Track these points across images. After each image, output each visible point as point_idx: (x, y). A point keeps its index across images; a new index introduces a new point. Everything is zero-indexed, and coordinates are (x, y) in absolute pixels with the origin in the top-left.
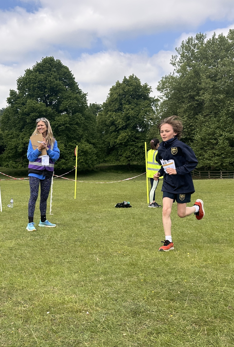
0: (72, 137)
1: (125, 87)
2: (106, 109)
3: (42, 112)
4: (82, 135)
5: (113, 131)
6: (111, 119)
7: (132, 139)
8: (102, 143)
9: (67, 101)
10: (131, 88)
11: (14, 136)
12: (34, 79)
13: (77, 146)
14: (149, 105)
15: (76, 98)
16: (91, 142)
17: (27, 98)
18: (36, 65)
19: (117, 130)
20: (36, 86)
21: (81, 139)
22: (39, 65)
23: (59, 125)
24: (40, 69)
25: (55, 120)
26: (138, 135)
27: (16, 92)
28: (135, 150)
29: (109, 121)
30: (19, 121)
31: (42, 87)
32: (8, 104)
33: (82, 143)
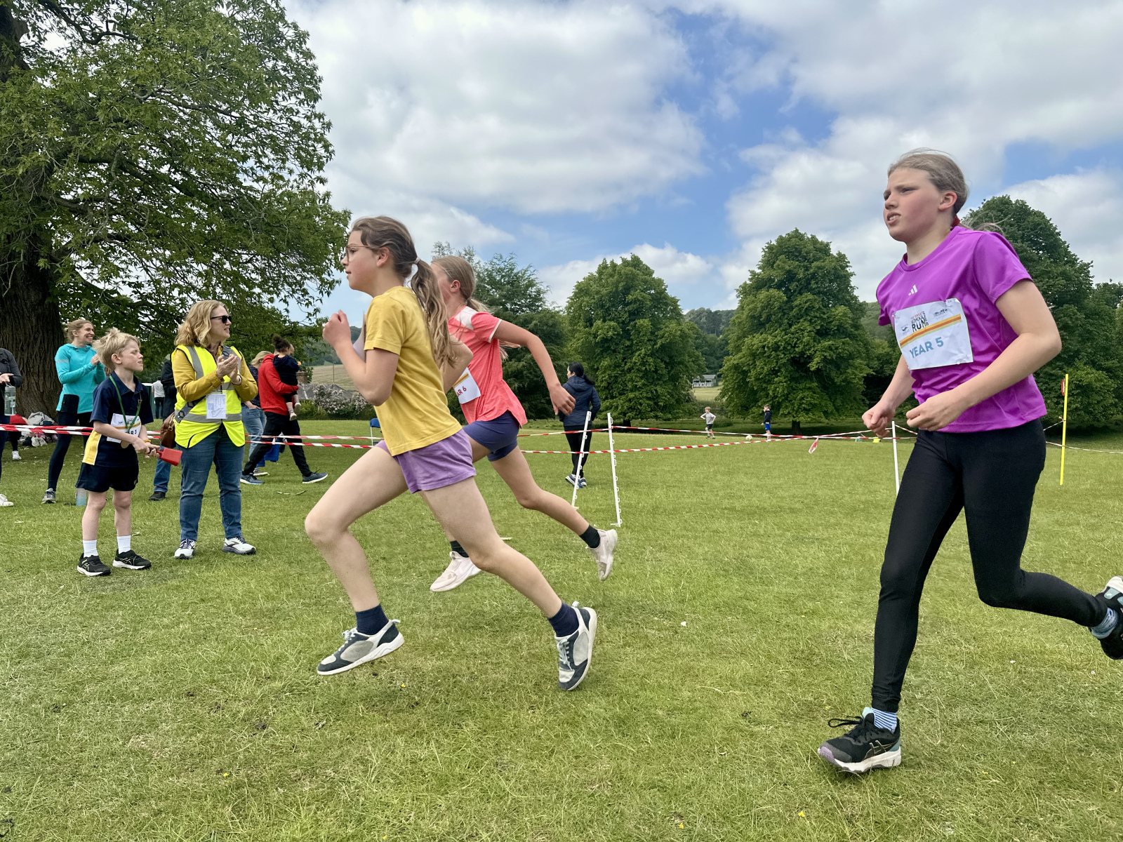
13: (1067, 376)
15: (1063, 274)
16: (1101, 365)
33: (1078, 369)
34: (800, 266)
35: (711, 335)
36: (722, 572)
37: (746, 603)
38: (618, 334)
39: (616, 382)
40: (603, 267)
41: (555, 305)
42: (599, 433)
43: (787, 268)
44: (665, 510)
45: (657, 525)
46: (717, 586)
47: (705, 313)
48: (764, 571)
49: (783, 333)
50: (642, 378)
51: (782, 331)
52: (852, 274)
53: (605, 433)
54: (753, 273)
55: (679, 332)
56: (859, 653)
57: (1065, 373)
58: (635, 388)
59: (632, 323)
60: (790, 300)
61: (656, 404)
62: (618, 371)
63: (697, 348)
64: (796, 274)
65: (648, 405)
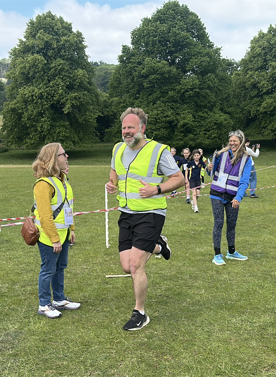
0: (203, 105)
1: (271, 39)
3: (164, 73)
4: (215, 102)
5: (255, 97)
6: (252, 80)
9: (197, 58)
12: (153, 30)
15: (208, 54)
16: (226, 110)
18: (156, 12)
19: (260, 94)
20: (156, 40)
21: (214, 107)
22: (160, 12)
23: (186, 90)
24: (161, 17)
25: (180, 84)
27: (129, 48)
29: (249, 83)
31: (164, 41)
34: (53, 39)
43: (45, 39)
49: (45, 86)
52: (86, 47)
60: (48, 62)
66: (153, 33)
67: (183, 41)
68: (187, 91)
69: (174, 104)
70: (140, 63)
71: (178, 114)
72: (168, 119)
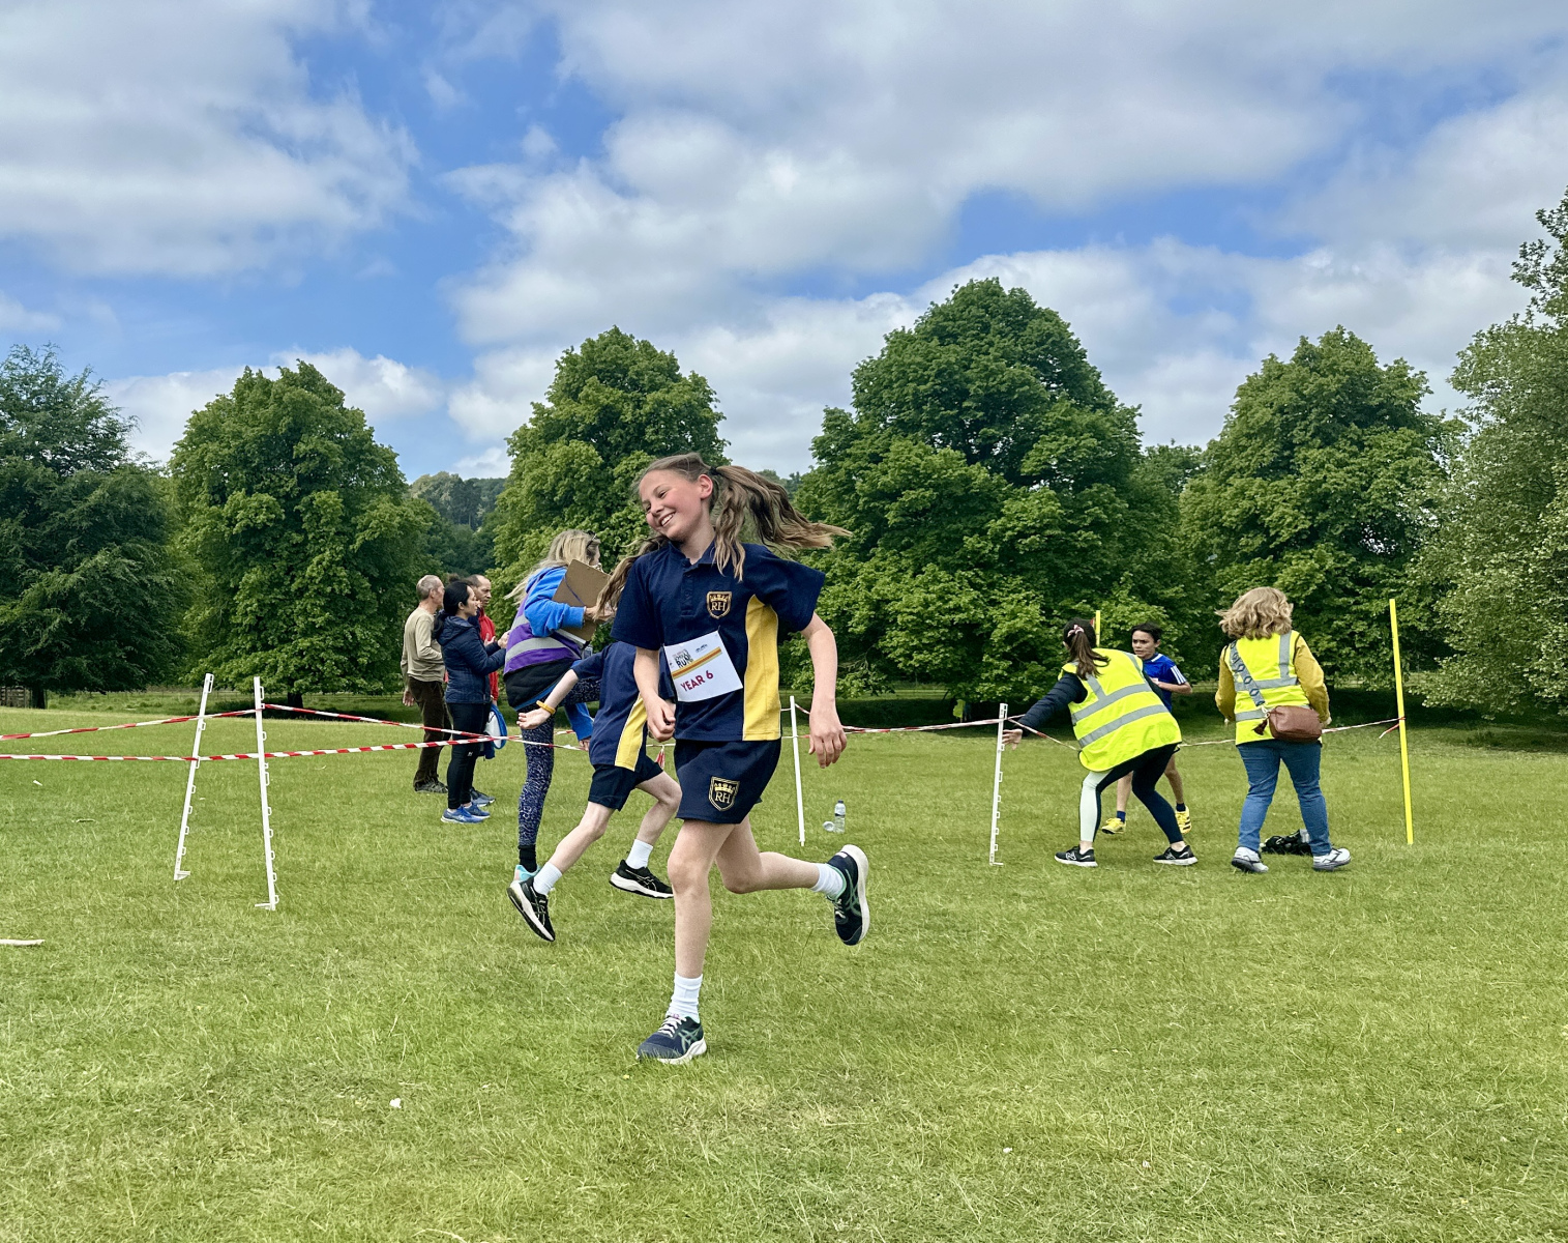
0: (1077, 577)
1: (1303, 380)
2: (1221, 468)
3: (948, 484)
4: (1117, 571)
5: (1255, 554)
6: (1245, 504)
7: (1340, 586)
8: (1208, 599)
9: (1055, 440)
10: (1332, 383)
11: (835, 575)
12: (919, 363)
13: (1098, 613)
14: (1414, 445)
15: (1092, 427)
16: (1157, 594)
17: (890, 436)
18: (930, 314)
19: (1272, 546)
20: (926, 391)
22: (941, 313)
23: (1018, 531)
24: (944, 328)
26: (1367, 570)
27: (846, 417)
28: (1357, 630)
29: (1236, 512)
30: (857, 519)
31: (952, 392)
32: (816, 460)
33: (1117, 602)
34: (626, 399)
35: (461, 527)
36: (473, 995)
37: (520, 1055)
38: (277, 520)
39: (273, 615)
40: (247, 385)
41: (145, 459)
42: (238, 720)
43: (603, 401)
44: (366, 874)
45: (351, 904)
46: (465, 1023)
47: (449, 484)
48: (555, 990)
49: (596, 525)
50: (324, 609)
51: (593, 522)
52: (719, 417)
53: (249, 720)
54: (538, 408)
55: (398, 519)
56: (731, 1146)
57: (1096, 608)
58: (310, 630)
59: (305, 499)
60: (609, 462)
61: (353, 660)
62: (277, 595)
63: (432, 552)
64: (620, 413)
65: (337, 663)
66: (915, 371)
67: (1010, 391)
68: (1022, 535)
69: (981, 573)
70: (876, 458)
71: (994, 603)
72: (963, 616)
